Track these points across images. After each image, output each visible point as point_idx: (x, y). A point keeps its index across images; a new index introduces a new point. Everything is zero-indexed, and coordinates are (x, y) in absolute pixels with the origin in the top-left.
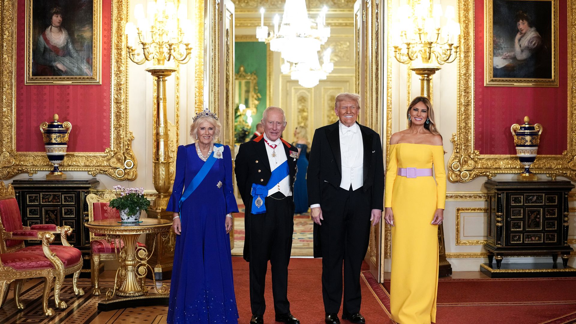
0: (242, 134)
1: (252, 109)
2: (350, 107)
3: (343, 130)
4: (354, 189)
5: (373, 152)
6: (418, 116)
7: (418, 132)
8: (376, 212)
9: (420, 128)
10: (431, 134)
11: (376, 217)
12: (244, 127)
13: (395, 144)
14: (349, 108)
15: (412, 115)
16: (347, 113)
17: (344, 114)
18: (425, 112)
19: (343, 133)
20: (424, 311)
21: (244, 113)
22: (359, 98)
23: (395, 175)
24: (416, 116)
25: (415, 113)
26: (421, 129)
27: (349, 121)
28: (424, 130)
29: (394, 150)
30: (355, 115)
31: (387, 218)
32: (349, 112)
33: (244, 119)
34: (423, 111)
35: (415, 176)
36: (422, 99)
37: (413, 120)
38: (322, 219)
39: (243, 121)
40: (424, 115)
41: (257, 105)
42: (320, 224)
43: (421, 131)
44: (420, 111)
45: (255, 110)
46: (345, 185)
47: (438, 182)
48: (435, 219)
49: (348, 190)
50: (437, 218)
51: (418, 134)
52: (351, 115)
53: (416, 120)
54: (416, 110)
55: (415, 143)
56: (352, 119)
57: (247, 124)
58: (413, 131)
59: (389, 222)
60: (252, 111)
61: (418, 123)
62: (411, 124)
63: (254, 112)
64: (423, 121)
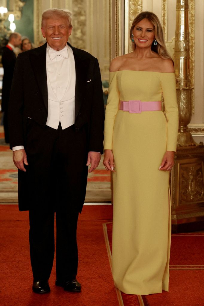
0: (3, 44)
1: (16, 13)
2: (59, 27)
3: (51, 55)
4: (64, 127)
5: (88, 81)
6: (141, 36)
7: (144, 56)
8: (93, 155)
9: (146, 51)
10: (160, 59)
11: (94, 161)
12: (5, 36)
13: (116, 71)
14: (56, 27)
15: (135, 37)
16: (55, 34)
17: (51, 35)
18: (151, 31)
19: (51, 59)
20: (154, 278)
21: (6, 18)
22: (69, 15)
23: (117, 110)
24: (139, 37)
25: (138, 33)
26: (148, 52)
27: (57, 44)
28: (152, 53)
29: (115, 79)
30: (65, 36)
31: (107, 162)
32: (57, 33)
33: (6, 26)
34: (148, 30)
35: (140, 110)
36: (147, 15)
37: (137, 42)
38: (27, 164)
39: (5, 27)
40: (149, 35)
41: (22, 8)
42: (25, 170)
43: (148, 55)
44: (144, 30)
45: (19, 14)
46: (52, 123)
47: (168, 118)
48: (164, 163)
49: (57, 129)
50: (166, 162)
51: (144, 58)
52: (59, 36)
53: (140, 42)
54: (140, 29)
55: (140, 70)
56: (60, 41)
57: (9, 32)
58: (138, 56)
59: (109, 168)
60: (16, 15)
61: (142, 45)
62: (135, 47)
63: (18, 17)
64: (149, 43)
